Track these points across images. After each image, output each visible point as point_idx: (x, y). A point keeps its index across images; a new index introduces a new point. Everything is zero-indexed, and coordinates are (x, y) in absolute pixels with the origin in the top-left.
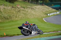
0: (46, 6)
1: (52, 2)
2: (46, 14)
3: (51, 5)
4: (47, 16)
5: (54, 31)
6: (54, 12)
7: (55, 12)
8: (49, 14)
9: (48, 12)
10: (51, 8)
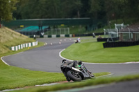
0: (7, 28)
1: (21, 19)
2: (7, 47)
3: (19, 27)
4: (10, 52)
5: (27, 85)
6: (25, 42)
7: (28, 42)
9: (12, 43)
10: (19, 34)
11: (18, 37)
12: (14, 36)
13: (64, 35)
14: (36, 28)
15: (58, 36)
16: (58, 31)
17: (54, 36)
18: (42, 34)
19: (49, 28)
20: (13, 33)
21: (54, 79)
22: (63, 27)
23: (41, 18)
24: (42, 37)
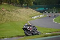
0: (30, 9)
1: (37, 5)
3: (36, 8)
6: (38, 15)
8: (34, 17)
9: (32, 15)
10: (36, 11)
12: (34, 12)
13: (55, 12)
14: (43, 9)
15: (53, 12)
16: (53, 10)
17: (51, 12)
18: (46, 11)
19: (49, 9)
20: (33, 11)
21: (51, 31)
22: (55, 8)
24: (45, 13)
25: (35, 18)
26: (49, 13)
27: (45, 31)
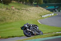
0: (40, 7)
1: (47, 3)
2: (40, 16)
3: (46, 7)
4: (42, 18)
5: (49, 33)
6: (48, 14)
7: (50, 14)
8: (44, 15)
10: (46, 10)
11: (45, 11)
12: (43, 11)
14: (53, 7)
18: (56, 10)
19: (59, 7)
20: (43, 9)
23: (56, 3)
24: (56, 11)
25: (45, 17)
26: (59, 11)
27: (55, 30)
